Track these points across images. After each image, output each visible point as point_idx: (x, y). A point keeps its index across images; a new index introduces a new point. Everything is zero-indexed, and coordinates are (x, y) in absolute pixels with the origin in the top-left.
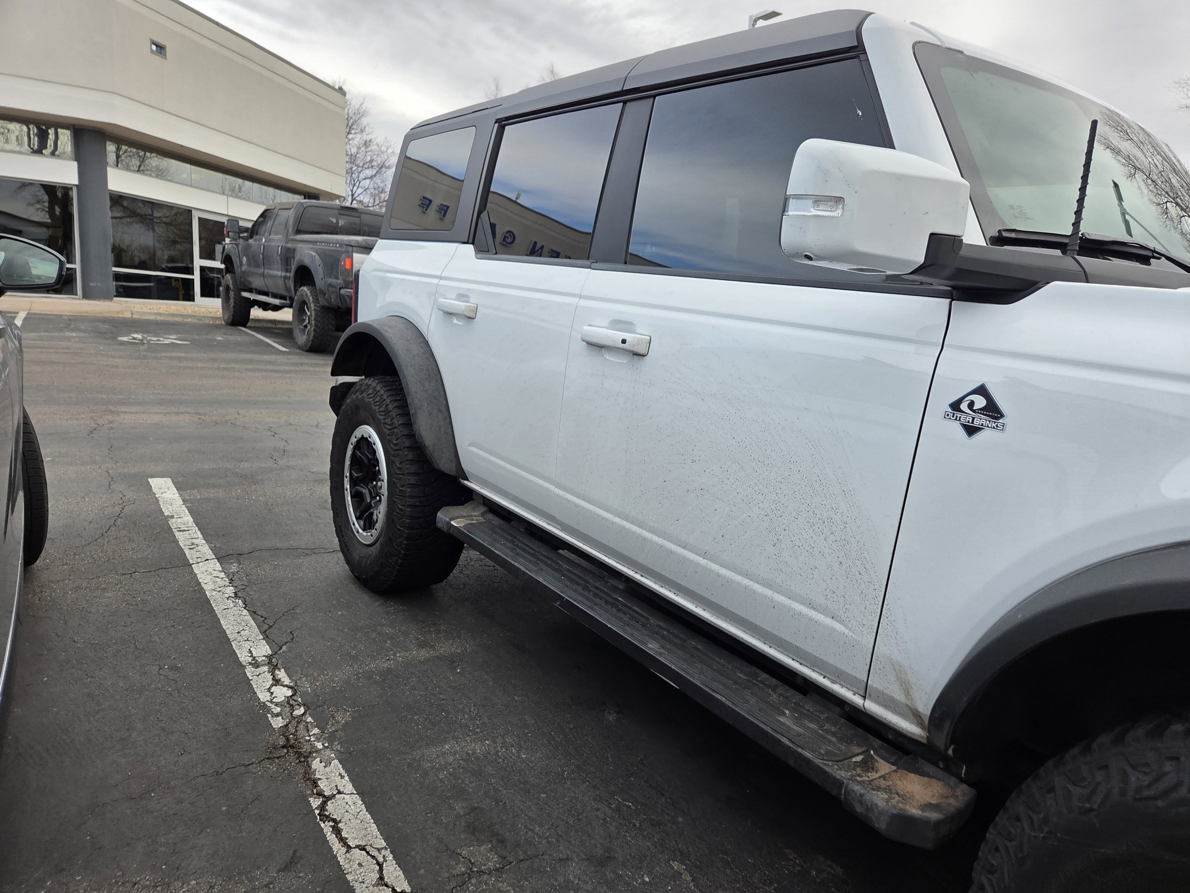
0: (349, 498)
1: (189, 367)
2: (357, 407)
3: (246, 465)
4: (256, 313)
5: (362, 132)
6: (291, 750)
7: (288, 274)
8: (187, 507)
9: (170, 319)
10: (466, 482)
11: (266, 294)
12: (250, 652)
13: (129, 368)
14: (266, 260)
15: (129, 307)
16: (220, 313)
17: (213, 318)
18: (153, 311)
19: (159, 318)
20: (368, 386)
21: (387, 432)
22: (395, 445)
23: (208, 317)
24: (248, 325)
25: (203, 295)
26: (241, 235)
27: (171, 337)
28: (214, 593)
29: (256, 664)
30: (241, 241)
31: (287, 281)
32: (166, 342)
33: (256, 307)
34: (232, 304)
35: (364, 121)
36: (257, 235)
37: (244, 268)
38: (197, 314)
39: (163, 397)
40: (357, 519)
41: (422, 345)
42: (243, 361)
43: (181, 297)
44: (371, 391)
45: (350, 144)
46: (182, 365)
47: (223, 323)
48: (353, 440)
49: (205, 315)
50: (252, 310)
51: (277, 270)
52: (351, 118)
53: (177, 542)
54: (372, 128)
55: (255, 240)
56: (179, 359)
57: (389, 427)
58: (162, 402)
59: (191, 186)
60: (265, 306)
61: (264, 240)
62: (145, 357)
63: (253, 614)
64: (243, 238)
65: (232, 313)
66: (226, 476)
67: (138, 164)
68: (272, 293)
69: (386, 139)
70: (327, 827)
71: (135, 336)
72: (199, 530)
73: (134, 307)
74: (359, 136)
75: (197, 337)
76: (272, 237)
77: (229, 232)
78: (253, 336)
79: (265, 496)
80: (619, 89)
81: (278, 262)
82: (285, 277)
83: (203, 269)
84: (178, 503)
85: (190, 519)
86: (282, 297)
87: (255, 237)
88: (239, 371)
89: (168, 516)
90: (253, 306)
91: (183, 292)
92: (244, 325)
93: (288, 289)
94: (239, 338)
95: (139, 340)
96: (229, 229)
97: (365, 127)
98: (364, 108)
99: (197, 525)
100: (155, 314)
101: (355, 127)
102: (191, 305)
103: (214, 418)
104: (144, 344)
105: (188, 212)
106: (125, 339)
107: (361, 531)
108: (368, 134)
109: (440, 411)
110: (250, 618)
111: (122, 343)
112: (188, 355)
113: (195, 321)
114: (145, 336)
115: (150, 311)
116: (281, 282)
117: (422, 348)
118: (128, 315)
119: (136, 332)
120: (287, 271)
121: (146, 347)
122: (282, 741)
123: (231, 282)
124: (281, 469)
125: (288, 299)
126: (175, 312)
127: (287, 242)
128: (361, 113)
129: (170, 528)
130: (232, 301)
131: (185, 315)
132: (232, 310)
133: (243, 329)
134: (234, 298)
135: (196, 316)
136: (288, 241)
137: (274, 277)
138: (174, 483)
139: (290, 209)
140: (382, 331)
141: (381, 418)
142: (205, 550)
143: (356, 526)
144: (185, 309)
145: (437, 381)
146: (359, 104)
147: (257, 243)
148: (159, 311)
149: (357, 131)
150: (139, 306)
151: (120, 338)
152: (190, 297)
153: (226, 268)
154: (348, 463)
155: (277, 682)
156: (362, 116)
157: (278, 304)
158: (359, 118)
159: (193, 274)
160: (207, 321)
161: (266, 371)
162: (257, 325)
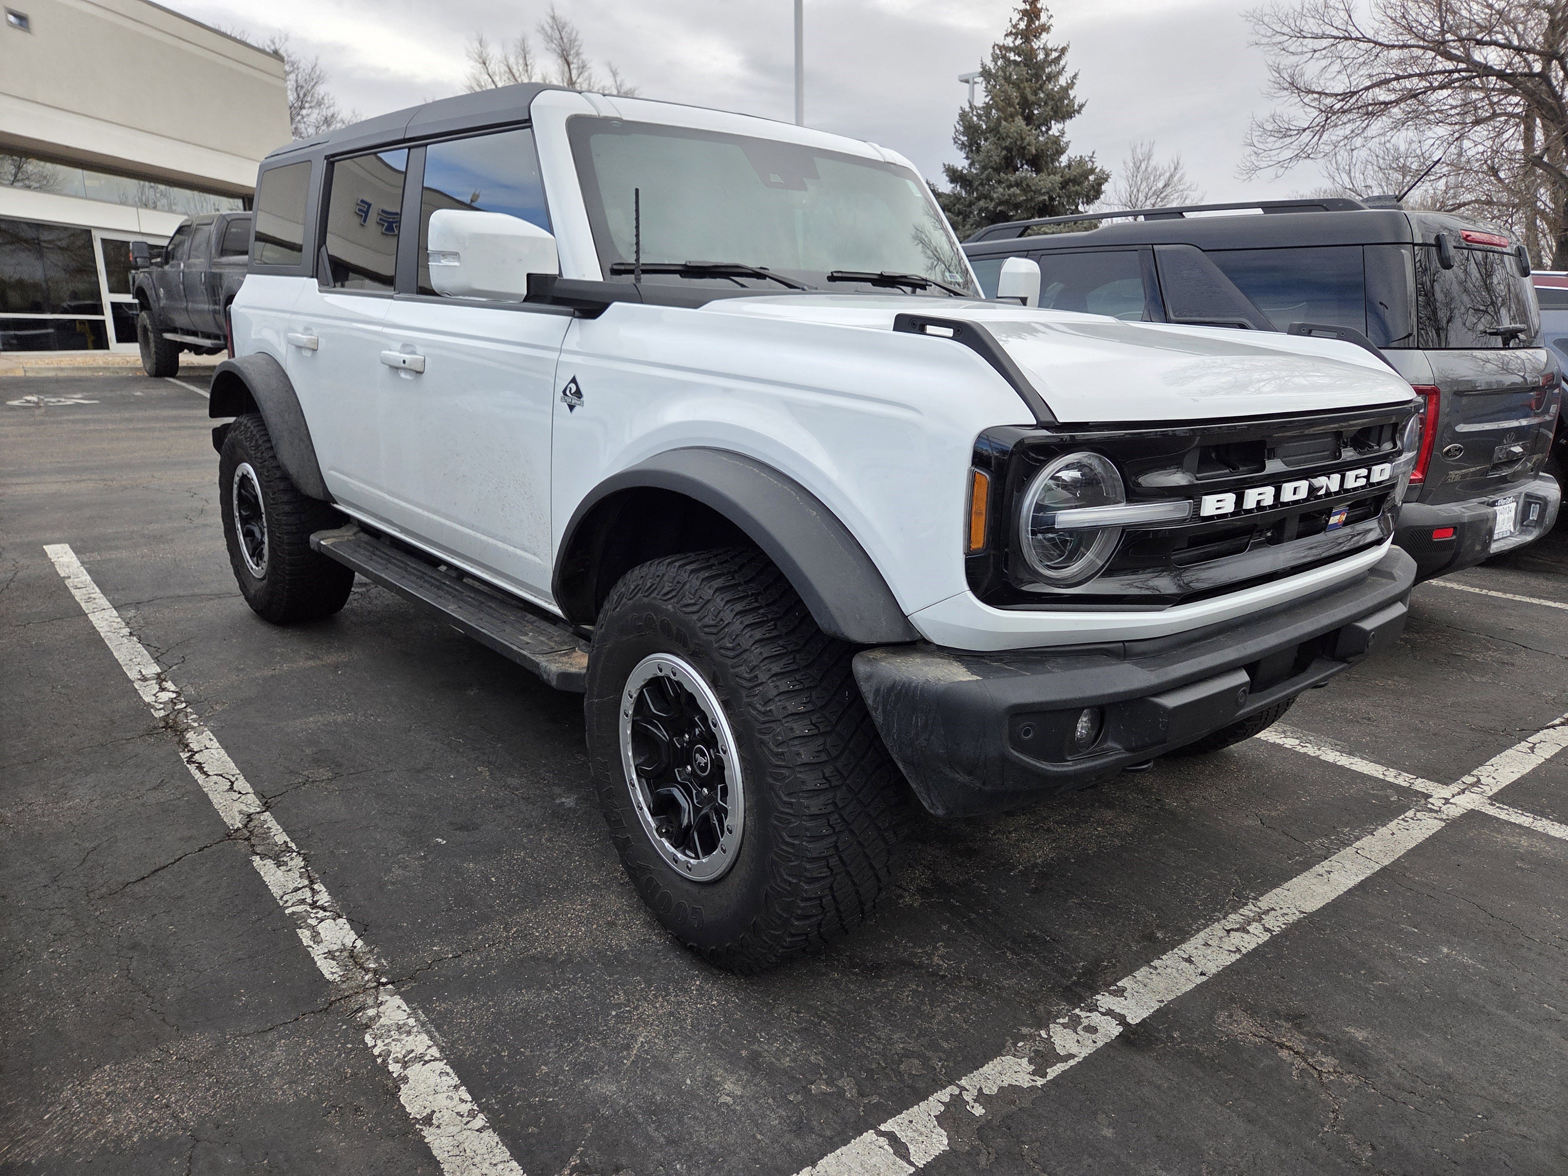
0: (241, 538)
1: (96, 430)
2: (233, 446)
3: (156, 526)
4: (186, 358)
5: (320, 105)
6: (169, 730)
7: (217, 307)
8: (86, 569)
9: (76, 374)
10: (335, 506)
11: (194, 334)
12: (140, 671)
13: (21, 436)
14: (188, 291)
15: (21, 363)
16: (140, 363)
17: (131, 369)
18: (52, 366)
19: (61, 374)
20: (241, 423)
21: (259, 465)
22: (267, 476)
23: (126, 368)
24: (179, 374)
25: (119, 340)
26: (153, 261)
27: (75, 396)
28: (109, 634)
29: (144, 679)
30: (154, 269)
31: (216, 316)
32: (68, 403)
33: (186, 351)
34: (153, 350)
35: (321, 90)
36: (173, 259)
37: (163, 303)
38: (110, 366)
39: (63, 465)
40: (251, 556)
41: (282, 379)
42: (166, 419)
43: (90, 344)
44: (243, 428)
45: (304, 123)
46: (88, 428)
47: (146, 374)
48: (237, 479)
49: (121, 365)
50: (180, 355)
51: (204, 303)
52: (302, 87)
53: (73, 597)
54: (332, 99)
55: (172, 266)
56: (85, 422)
57: (260, 461)
58: (60, 471)
59: (86, 198)
60: (198, 350)
61: (182, 265)
62: (42, 423)
63: (147, 646)
64: (156, 264)
65: (154, 361)
66: (133, 538)
67: (13, 172)
68: (202, 332)
69: (353, 112)
70: (192, 768)
71: (29, 398)
72: (98, 586)
73: (27, 363)
74: (316, 111)
75: (108, 394)
76: (192, 261)
77: (136, 258)
78: (183, 388)
79: (174, 554)
80: (401, 137)
81: (202, 292)
82: (215, 312)
83: (115, 306)
84: (76, 566)
85: (89, 578)
86: (217, 337)
87: (171, 262)
88: (160, 431)
89: (64, 577)
90: (182, 351)
91: (92, 338)
92: (173, 375)
93: (220, 327)
94: (164, 392)
95: (34, 402)
96: (136, 255)
97: (323, 99)
98: (318, 73)
99: (95, 582)
100: (54, 369)
101: (309, 99)
102: (105, 354)
103: (123, 483)
104: (40, 407)
105: (86, 233)
106: (16, 403)
107: (254, 567)
108: (328, 107)
109: (301, 440)
110: (143, 649)
111: (13, 408)
112: (96, 417)
113: (108, 374)
114: (42, 397)
115: (47, 366)
116: (210, 318)
117: (282, 381)
118: (20, 373)
119: (31, 394)
120: (216, 303)
121: (42, 410)
122: (162, 724)
123: (148, 321)
124: (196, 527)
125: (222, 338)
126: (81, 365)
127: (210, 267)
128: (315, 78)
129: (67, 587)
130: (152, 345)
131: (95, 368)
132: (154, 357)
133: (171, 380)
134: (155, 341)
135: (109, 368)
136: (212, 264)
137: (200, 312)
138: (71, 547)
139: (210, 224)
140: (242, 369)
141: (253, 452)
142: (104, 602)
143: (250, 562)
144: (94, 360)
145: (297, 412)
146: (310, 67)
147: (173, 270)
148: (60, 366)
149: (313, 104)
150: (33, 361)
151: (9, 403)
152: (101, 343)
153: (141, 303)
154: (235, 502)
155: (162, 689)
156: (316, 83)
157: (210, 346)
158: (313, 87)
159: (103, 314)
160: (124, 374)
161: (194, 428)
162: (192, 373)
